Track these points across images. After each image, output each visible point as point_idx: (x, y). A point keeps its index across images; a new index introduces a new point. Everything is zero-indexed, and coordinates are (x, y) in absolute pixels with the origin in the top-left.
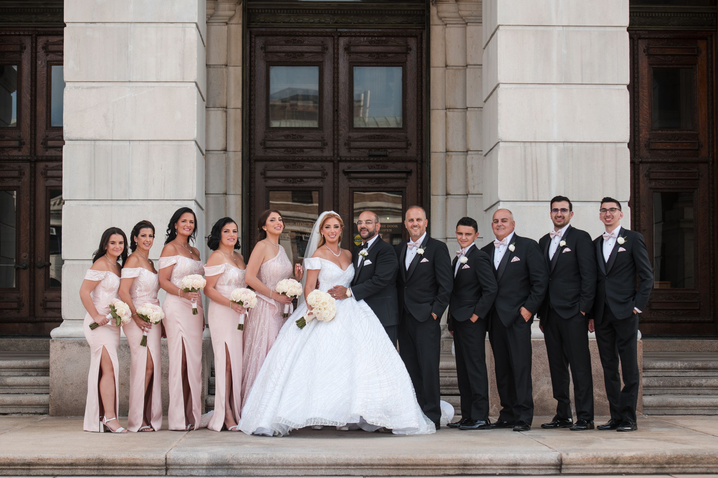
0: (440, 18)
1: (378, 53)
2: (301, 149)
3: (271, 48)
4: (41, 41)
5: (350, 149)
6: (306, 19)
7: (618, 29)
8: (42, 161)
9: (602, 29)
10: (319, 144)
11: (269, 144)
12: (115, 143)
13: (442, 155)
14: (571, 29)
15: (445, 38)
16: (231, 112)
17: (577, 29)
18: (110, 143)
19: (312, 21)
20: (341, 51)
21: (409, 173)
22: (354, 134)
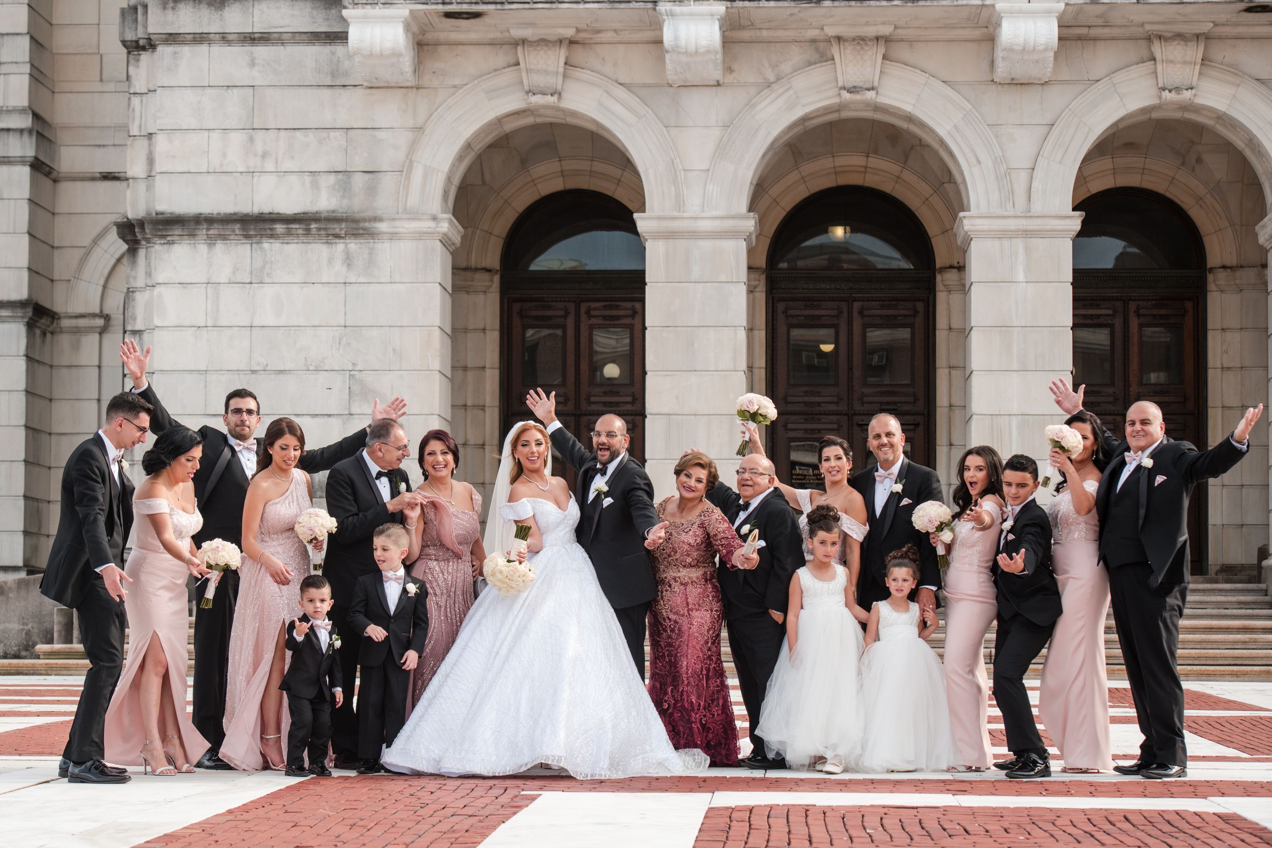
0: (945, 286)
1: (888, 316)
2: (819, 404)
3: (791, 312)
4: (584, 307)
5: (863, 403)
6: (823, 286)
7: (1064, 328)
8: (585, 415)
9: (1052, 329)
10: (835, 399)
11: (790, 399)
12: (684, 417)
13: (947, 410)
14: (1028, 329)
15: (948, 304)
16: (756, 371)
17: (1032, 329)
18: (680, 416)
19: (828, 287)
20: (855, 314)
21: (917, 425)
22: (866, 391)
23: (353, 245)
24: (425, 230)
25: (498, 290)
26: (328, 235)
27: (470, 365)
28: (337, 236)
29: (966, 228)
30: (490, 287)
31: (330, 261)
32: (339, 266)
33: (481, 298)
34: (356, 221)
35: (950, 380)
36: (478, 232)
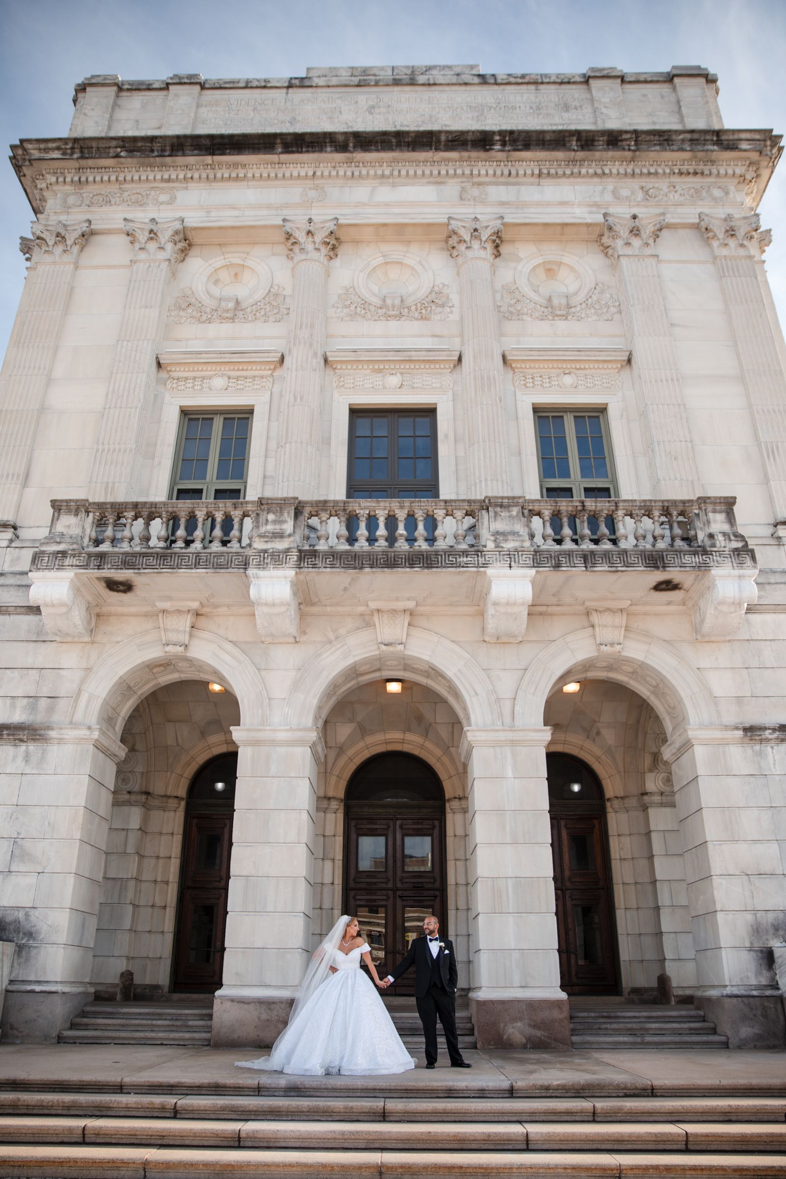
0: (451, 809)
1: (418, 829)
2: (375, 883)
3: (359, 826)
5: (402, 883)
6: (378, 810)
9: (533, 811)
10: (385, 880)
11: (357, 880)
12: (259, 878)
13: (454, 887)
14: (517, 812)
15: (454, 821)
16: (336, 862)
17: (520, 811)
18: (256, 878)
19: (382, 811)
20: (398, 828)
21: (436, 897)
22: (405, 875)
23: (32, 747)
24: (82, 737)
25: (184, 810)
26: (15, 740)
28: (21, 740)
29: (469, 739)
30: (178, 807)
31: (14, 758)
32: (20, 761)
33: (172, 814)
34: (35, 730)
35: (456, 868)
36: (174, 774)
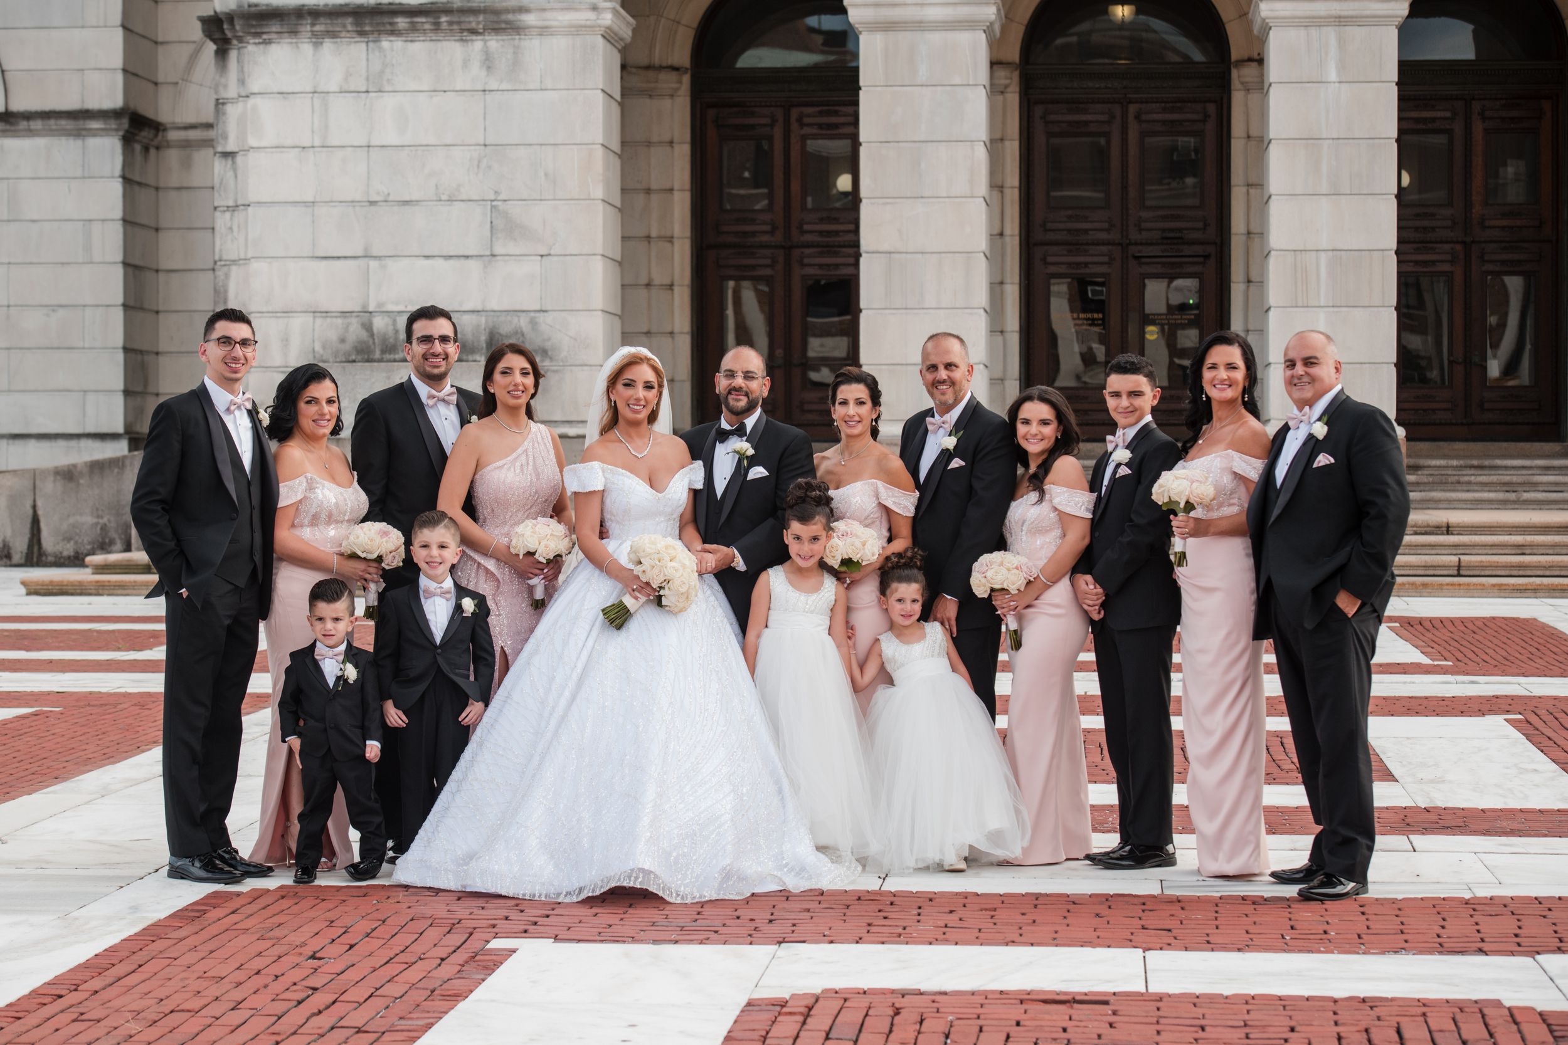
0: (1242, 83)
1: (1172, 122)
2: (1086, 231)
3: (1052, 117)
4: (795, 113)
5: (1140, 230)
6: (1091, 84)
7: (1387, 141)
8: (797, 247)
9: (1371, 141)
10: (1106, 225)
11: (1049, 226)
12: (909, 256)
13: (1243, 238)
14: (1341, 141)
15: (1246, 105)
16: (1007, 191)
17: (1346, 141)
18: (904, 255)
19: (1097, 86)
20: (1131, 119)
21: (1207, 257)
22: (1144, 214)
23: (494, 43)
24: (583, 23)
25: (689, 93)
26: (462, 31)
27: (654, 186)
28: (474, 32)
29: (1263, 14)
30: (678, 89)
31: (466, 63)
32: (476, 69)
33: (667, 102)
34: (496, 12)
35: (1248, 201)
36: (663, 20)
